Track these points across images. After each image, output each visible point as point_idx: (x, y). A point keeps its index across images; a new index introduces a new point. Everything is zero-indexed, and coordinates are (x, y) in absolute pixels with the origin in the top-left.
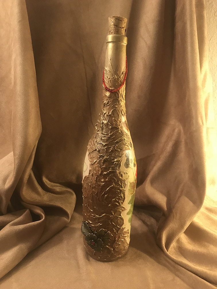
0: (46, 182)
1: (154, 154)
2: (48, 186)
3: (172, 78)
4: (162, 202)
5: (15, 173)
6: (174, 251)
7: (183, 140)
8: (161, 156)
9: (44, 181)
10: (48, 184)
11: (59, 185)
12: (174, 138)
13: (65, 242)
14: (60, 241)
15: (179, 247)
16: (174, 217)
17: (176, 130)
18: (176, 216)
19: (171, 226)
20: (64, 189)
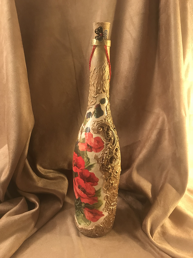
0: (40, 169)
1: (140, 141)
2: (42, 173)
3: (156, 69)
4: (147, 190)
5: (10, 166)
6: (159, 236)
7: (167, 129)
8: (146, 144)
9: (38, 169)
10: (42, 172)
11: (52, 171)
12: (158, 126)
13: (58, 228)
14: (54, 227)
15: (163, 232)
16: (158, 204)
17: (161, 119)
18: (160, 203)
19: (156, 212)
20: (57, 175)
